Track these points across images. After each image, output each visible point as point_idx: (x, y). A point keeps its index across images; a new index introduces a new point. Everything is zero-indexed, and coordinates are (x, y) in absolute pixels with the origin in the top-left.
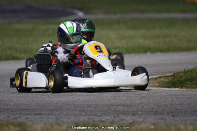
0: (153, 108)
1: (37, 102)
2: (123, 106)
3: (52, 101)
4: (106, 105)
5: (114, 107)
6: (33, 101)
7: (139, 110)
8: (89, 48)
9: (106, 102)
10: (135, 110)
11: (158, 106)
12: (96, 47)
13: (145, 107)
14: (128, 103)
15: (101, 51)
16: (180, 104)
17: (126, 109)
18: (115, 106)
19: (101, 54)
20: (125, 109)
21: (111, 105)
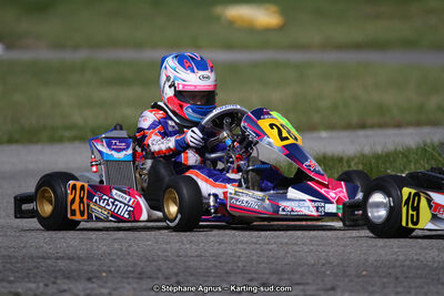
0: (135, 264)
2: (69, 259)
4: (31, 257)
5: (49, 262)
7: (105, 268)
9: (32, 250)
10: (95, 268)
11: (148, 260)
13: (118, 262)
14: (82, 253)
16: (197, 256)
17: (74, 265)
18: (50, 258)
20: (73, 268)
21: (43, 258)
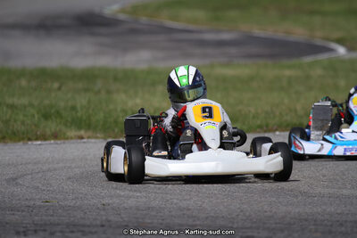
1: (247, 214)
3: (275, 212)
6: (242, 211)
8: (193, 111)
12: (204, 110)
15: (211, 116)
19: (209, 120)
